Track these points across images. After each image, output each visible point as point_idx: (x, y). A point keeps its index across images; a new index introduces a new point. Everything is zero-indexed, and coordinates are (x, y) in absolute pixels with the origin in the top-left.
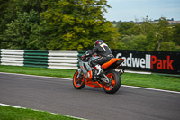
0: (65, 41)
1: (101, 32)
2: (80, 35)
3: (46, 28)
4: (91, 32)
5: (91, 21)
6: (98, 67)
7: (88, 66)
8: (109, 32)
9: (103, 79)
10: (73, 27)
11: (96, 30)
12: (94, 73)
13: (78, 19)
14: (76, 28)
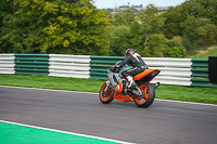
0: (47, 35)
1: (92, 24)
2: (65, 27)
3: (23, 19)
4: (79, 24)
5: (79, 9)
6: (130, 78)
7: (118, 78)
8: (101, 24)
9: (134, 92)
10: (56, 17)
11: (86, 21)
12: (124, 86)
13: (62, 7)
14: (60, 18)
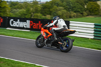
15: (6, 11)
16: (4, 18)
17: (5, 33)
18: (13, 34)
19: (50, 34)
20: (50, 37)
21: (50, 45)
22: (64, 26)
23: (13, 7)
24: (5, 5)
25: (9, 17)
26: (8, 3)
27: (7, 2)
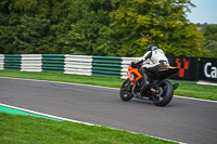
0: (139, 47)
1: (183, 37)
2: (157, 39)
3: (118, 30)
4: (170, 36)
5: (171, 22)
10: (148, 29)
11: (176, 34)
13: (155, 20)
14: (152, 31)
15: (195, 45)
16: (192, 60)
17: (194, 92)
18: (210, 94)
19: (140, 76)
20: (140, 80)
21: (139, 94)
22: (161, 62)
23: (211, 36)
24: (194, 33)
25: (202, 58)
26: (199, 29)
27: (199, 25)
